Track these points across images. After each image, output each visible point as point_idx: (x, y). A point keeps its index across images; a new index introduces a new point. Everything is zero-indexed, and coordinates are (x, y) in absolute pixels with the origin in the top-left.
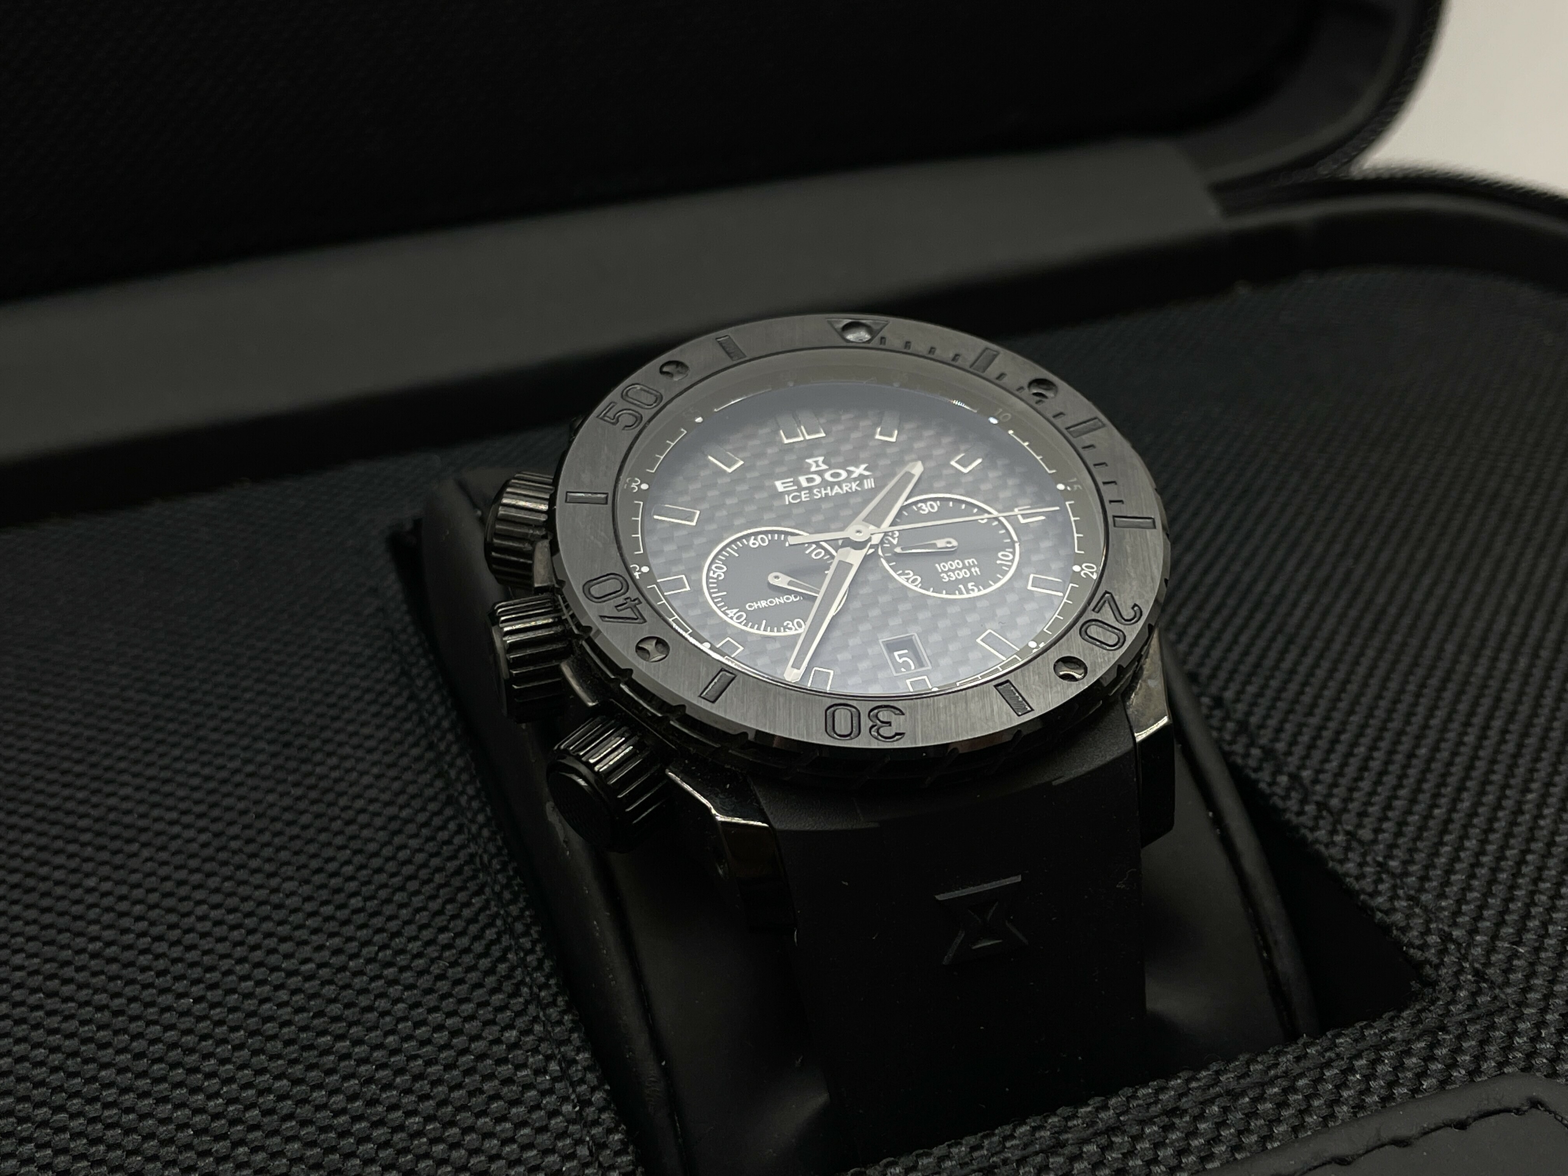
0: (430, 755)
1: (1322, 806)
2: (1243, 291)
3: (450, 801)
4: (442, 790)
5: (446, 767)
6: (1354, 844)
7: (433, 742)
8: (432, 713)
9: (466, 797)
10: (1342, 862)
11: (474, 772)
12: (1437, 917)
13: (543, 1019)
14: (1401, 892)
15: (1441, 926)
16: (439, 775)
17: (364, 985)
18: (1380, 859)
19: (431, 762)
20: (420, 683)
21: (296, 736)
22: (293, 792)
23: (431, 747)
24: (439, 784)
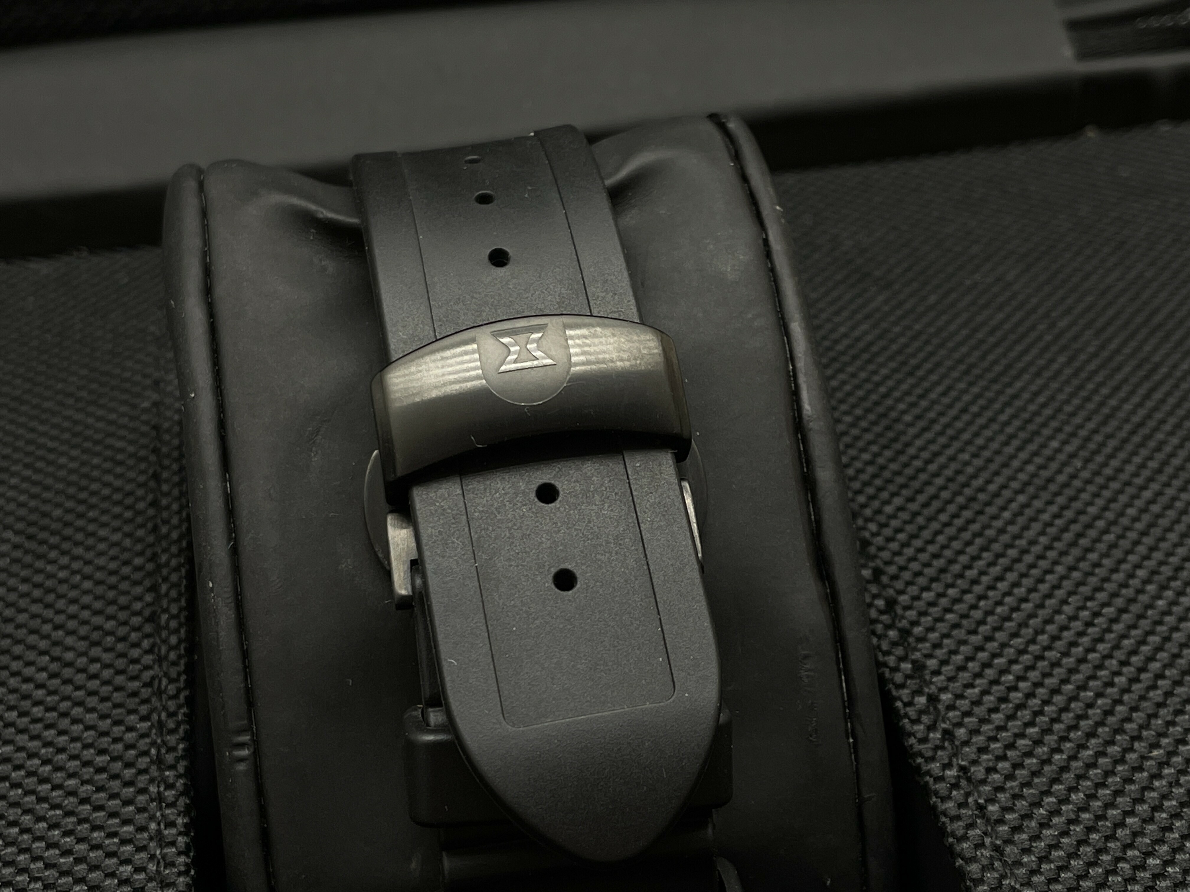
0: (150, 566)
1: (948, 734)
2: (1091, 133)
3: (152, 619)
4: (148, 605)
5: (160, 580)
6: (963, 783)
7: (157, 552)
8: (166, 522)
9: (167, 616)
10: (943, 799)
11: (183, 590)
12: (1012, 874)
13: (160, 857)
14: (987, 841)
15: (1013, 884)
16: (151, 589)
17: (17, 799)
18: (981, 801)
19: (149, 574)
20: (165, 488)
21: (41, 530)
22: (20, 588)
23: (154, 557)
24: (149, 598)
